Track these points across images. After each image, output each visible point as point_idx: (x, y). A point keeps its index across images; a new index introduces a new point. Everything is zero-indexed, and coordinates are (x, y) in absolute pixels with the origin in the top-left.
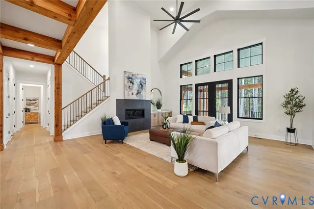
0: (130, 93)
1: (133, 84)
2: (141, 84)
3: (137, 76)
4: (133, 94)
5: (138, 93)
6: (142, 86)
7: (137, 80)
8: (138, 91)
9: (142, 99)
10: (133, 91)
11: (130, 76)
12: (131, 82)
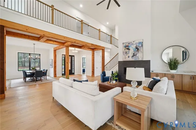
0: (127, 56)
1: (129, 49)
2: (137, 48)
3: (133, 43)
4: (129, 57)
5: (134, 55)
6: (138, 49)
7: (132, 46)
8: (134, 54)
9: (137, 60)
10: (129, 55)
11: (127, 44)
12: (127, 49)
